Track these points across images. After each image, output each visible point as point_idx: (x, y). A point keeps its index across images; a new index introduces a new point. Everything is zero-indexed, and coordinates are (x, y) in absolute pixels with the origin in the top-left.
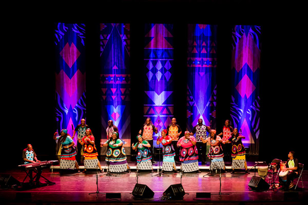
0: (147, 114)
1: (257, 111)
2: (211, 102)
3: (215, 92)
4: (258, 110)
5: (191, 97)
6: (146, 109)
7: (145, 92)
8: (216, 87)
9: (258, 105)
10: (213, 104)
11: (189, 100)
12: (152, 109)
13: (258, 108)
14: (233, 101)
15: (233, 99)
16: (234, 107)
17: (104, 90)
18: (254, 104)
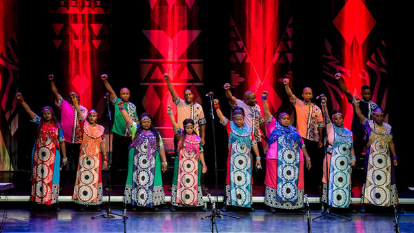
0: (148, 79)
1: (381, 73)
2: (282, 54)
3: (289, 31)
4: (383, 70)
5: (240, 43)
6: (146, 69)
7: (144, 31)
8: (290, 22)
9: (383, 61)
10: (286, 58)
11: (235, 48)
12: (157, 69)
13: (382, 66)
14: (329, 51)
15: (329, 47)
16: (331, 64)
17: (58, 27)
18: (373, 57)
